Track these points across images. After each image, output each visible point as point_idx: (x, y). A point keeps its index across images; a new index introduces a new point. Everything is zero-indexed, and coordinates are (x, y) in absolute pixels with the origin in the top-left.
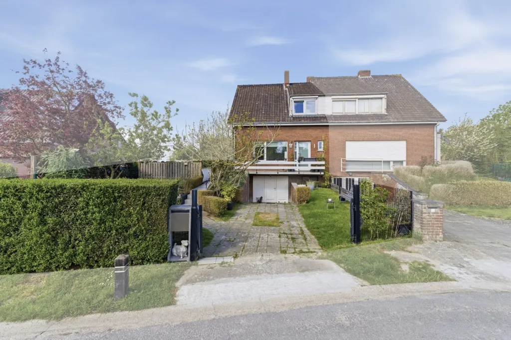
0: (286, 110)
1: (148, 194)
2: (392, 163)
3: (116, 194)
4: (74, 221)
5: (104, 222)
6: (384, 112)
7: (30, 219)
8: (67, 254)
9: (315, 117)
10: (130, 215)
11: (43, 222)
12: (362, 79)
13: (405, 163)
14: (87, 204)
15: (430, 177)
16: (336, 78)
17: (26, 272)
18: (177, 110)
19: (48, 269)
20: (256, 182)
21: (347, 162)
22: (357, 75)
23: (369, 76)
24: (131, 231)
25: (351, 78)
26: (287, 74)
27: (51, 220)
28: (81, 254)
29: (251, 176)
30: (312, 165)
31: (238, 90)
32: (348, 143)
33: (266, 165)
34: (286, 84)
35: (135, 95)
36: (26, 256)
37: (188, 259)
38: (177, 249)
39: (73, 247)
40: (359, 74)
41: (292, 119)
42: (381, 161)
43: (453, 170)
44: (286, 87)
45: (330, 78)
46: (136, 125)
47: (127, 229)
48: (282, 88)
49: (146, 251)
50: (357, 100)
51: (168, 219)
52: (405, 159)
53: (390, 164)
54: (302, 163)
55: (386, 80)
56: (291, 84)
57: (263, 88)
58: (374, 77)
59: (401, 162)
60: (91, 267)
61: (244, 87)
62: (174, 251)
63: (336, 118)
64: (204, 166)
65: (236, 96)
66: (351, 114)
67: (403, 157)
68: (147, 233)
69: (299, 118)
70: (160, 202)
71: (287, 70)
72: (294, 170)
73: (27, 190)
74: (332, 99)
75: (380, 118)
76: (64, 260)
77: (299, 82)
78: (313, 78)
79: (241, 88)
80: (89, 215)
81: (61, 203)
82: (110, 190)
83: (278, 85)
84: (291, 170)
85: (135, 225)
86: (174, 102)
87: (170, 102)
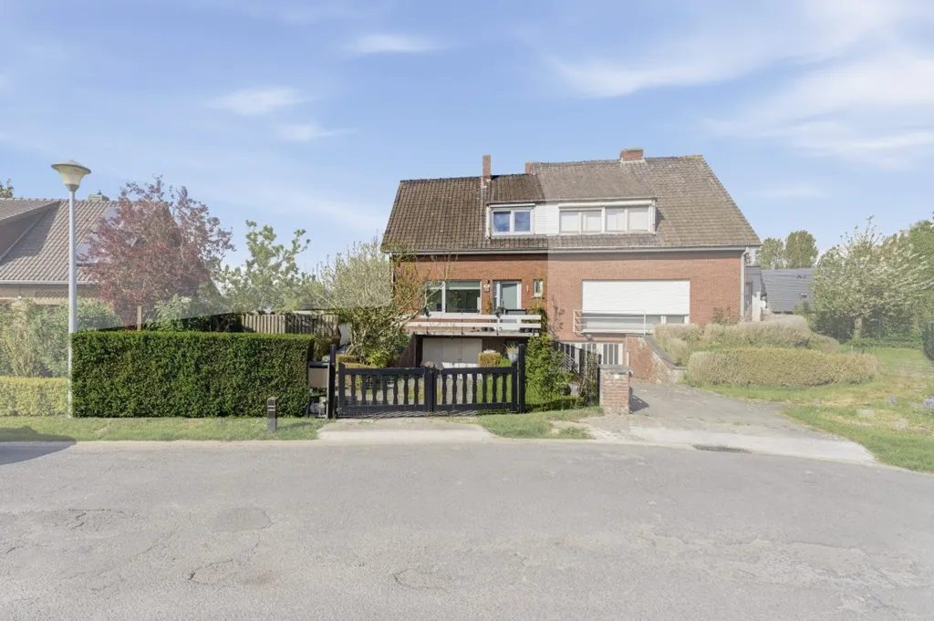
0: (481, 226)
1: (289, 347)
2: (664, 320)
3: (262, 347)
4: (223, 371)
5: (250, 373)
6: (651, 230)
7: (187, 367)
8: (218, 400)
9: (528, 239)
10: (273, 367)
11: (198, 370)
12: (626, 165)
13: (687, 320)
14: (236, 356)
15: (714, 343)
16: (579, 164)
17: (183, 416)
18: (308, 241)
19: (200, 415)
20: (427, 349)
21: (584, 318)
22: (619, 158)
23: (640, 159)
24: (273, 383)
25: (606, 163)
26: (487, 159)
27: (205, 368)
28: (230, 402)
29: (419, 340)
30: (524, 321)
31: (400, 191)
32: (585, 284)
33: (444, 321)
34: (485, 177)
35: (253, 224)
36: (183, 401)
37: (326, 416)
38: (314, 406)
39: (223, 395)
40: (622, 155)
41: (489, 243)
42: (643, 316)
43: (762, 331)
44: (486, 183)
45: (567, 165)
46: (248, 262)
47: (270, 380)
48: (478, 187)
49: (286, 403)
50: (603, 210)
51: (307, 373)
52: (688, 312)
53: (660, 320)
54: (503, 317)
55: (670, 166)
56: (494, 177)
57: (445, 184)
58: (650, 161)
59: (681, 317)
60: (237, 415)
61: (412, 183)
62: (312, 408)
63: (564, 240)
64: (341, 321)
65: (398, 200)
66: (593, 234)
67: (684, 308)
68: (287, 386)
69: (501, 240)
70: (300, 355)
71: (487, 154)
72: (492, 330)
73: (185, 340)
74: (560, 208)
75: (642, 240)
76: (214, 405)
77: (510, 173)
78: (536, 165)
79: (408, 184)
80: (237, 365)
81: (214, 353)
82: (257, 343)
83: (471, 179)
84: (486, 329)
85: (277, 377)
86: (304, 232)
87: (299, 231)
